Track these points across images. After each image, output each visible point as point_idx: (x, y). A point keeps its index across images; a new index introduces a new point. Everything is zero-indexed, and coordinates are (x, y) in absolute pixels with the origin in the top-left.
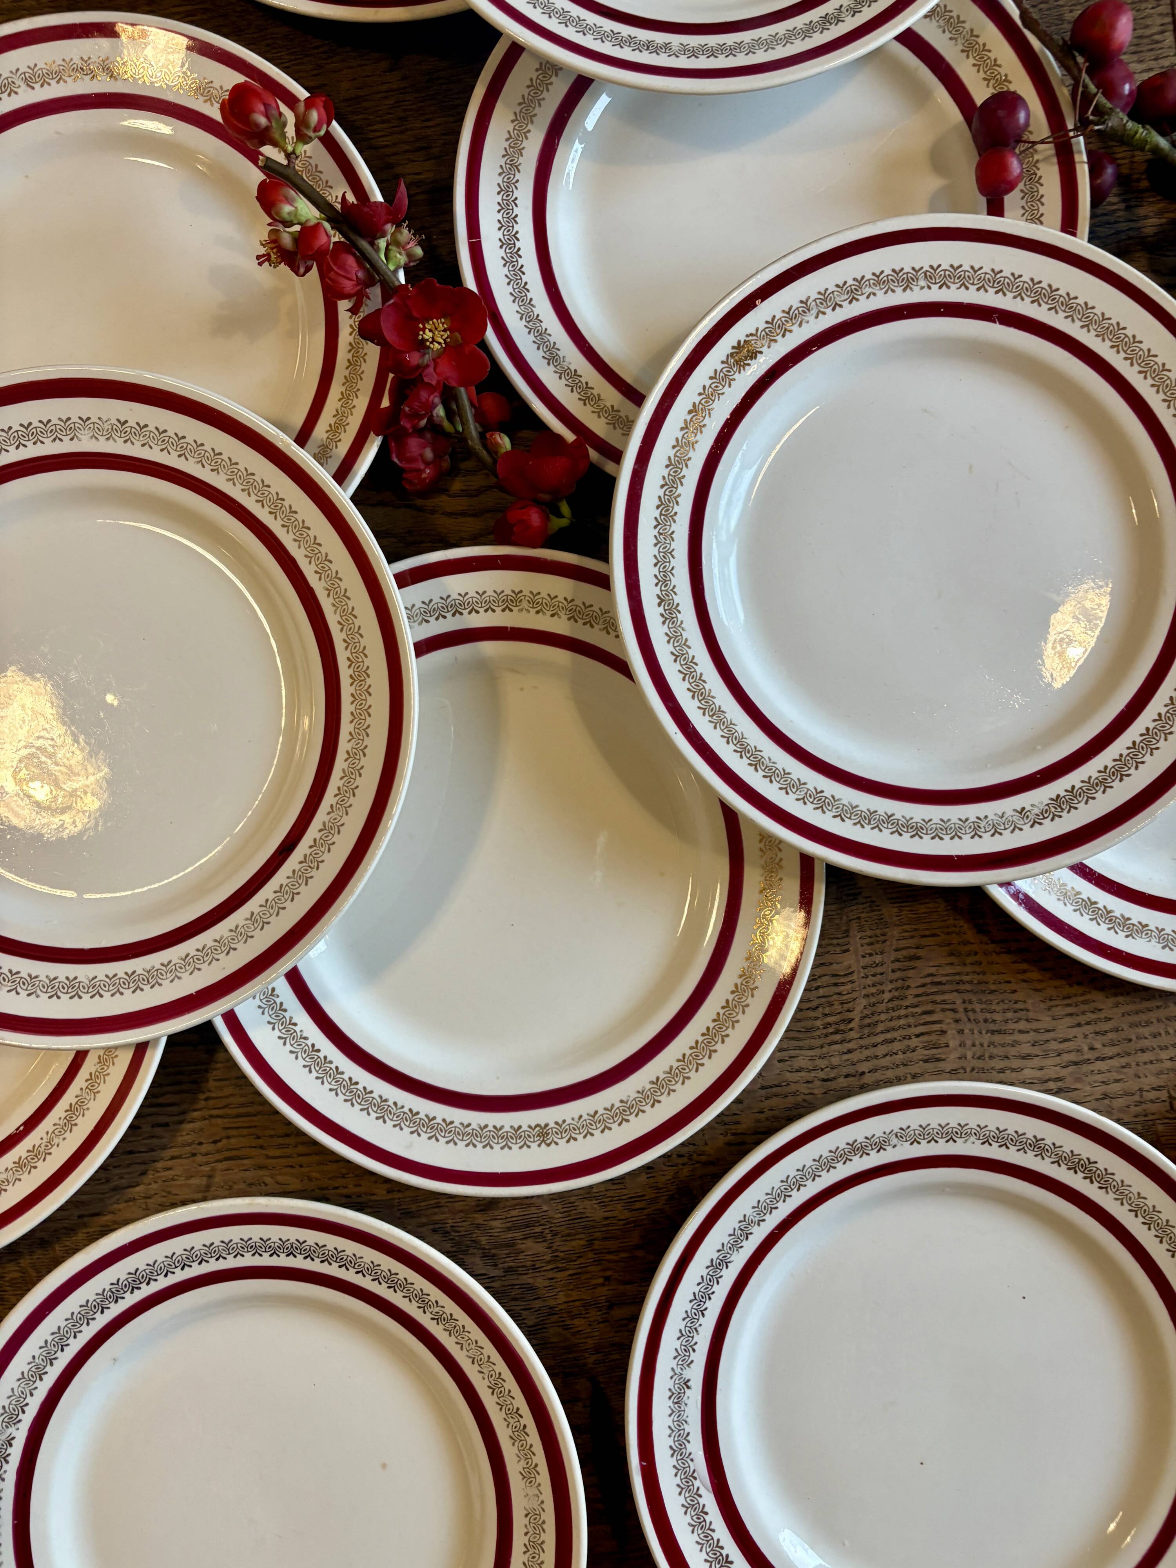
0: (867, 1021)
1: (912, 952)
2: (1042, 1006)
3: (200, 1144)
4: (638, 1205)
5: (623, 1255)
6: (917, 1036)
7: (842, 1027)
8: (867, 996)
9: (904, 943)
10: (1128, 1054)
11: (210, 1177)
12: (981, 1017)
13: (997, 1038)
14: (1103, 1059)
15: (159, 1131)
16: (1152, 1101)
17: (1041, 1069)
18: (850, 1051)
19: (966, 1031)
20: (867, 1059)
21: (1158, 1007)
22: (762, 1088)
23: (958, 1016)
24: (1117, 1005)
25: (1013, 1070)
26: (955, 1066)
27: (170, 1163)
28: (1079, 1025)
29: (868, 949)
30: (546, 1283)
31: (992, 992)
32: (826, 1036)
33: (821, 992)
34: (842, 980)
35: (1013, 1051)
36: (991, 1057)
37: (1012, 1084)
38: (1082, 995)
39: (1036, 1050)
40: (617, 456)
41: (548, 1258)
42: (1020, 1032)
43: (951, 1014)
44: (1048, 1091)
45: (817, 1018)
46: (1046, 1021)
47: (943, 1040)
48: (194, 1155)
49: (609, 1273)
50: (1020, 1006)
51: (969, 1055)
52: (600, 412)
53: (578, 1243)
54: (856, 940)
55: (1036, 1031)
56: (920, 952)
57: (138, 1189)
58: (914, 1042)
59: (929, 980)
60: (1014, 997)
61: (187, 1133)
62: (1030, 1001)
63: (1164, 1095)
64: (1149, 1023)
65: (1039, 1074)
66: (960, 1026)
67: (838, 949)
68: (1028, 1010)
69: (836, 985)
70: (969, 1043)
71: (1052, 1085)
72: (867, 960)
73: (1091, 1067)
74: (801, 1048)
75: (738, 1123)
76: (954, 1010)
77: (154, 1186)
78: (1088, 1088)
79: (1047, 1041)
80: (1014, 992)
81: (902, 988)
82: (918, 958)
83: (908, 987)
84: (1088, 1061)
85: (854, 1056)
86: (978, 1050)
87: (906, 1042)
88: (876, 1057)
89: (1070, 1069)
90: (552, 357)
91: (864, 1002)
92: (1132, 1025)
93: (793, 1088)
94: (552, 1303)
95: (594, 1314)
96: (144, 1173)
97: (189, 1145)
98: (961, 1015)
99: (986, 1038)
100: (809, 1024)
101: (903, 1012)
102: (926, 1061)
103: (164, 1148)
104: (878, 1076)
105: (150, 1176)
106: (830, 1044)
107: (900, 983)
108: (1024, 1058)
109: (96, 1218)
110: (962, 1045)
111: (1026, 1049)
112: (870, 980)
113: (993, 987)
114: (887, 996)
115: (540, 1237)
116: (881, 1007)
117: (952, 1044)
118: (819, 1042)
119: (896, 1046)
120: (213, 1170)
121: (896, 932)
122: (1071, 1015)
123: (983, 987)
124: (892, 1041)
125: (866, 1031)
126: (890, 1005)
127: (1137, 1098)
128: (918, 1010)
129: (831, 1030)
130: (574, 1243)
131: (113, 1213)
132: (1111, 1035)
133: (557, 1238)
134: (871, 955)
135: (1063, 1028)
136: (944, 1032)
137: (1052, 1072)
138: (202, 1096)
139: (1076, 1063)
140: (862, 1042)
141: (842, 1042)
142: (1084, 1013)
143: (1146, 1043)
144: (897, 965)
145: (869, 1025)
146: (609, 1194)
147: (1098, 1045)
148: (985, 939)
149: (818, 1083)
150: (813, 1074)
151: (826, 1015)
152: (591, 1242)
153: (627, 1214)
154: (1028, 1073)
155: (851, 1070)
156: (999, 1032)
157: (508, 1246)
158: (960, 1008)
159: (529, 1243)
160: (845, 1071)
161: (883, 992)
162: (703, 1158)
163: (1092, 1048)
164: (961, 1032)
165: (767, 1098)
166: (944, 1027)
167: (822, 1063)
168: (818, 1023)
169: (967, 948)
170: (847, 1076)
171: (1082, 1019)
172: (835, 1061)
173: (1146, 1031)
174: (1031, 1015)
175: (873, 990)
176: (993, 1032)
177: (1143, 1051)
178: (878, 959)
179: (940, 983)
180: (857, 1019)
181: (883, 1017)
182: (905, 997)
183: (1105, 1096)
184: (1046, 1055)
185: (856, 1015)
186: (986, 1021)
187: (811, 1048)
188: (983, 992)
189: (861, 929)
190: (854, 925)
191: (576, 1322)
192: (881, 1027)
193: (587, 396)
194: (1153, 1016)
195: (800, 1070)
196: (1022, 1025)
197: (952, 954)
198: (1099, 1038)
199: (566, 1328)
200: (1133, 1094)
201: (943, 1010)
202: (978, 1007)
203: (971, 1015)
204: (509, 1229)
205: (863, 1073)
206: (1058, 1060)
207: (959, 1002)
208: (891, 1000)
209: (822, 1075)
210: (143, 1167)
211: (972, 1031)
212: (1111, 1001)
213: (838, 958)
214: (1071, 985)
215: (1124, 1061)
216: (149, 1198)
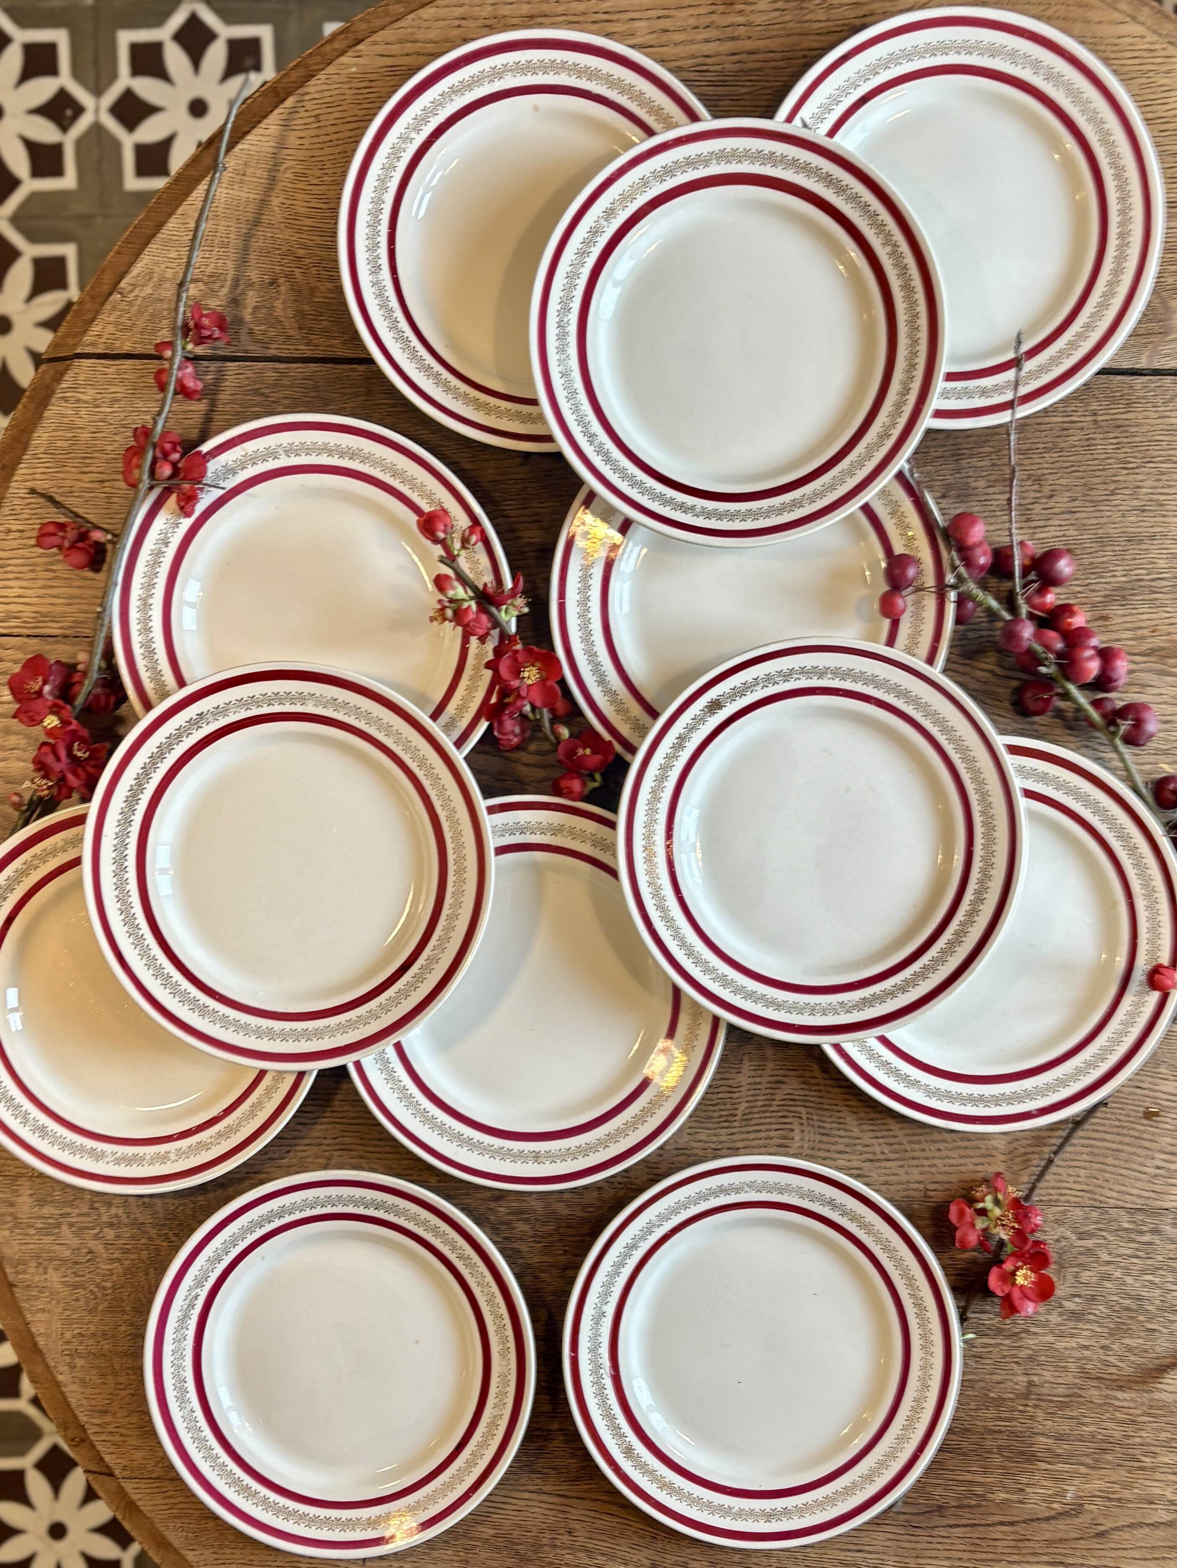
0: (745, 1117)
1: (779, 1078)
2: (856, 1123)
3: (325, 1138)
4: (590, 1210)
5: (577, 1238)
6: (776, 1130)
7: (730, 1118)
8: (747, 1102)
9: (776, 1072)
10: (904, 1159)
11: (329, 1159)
12: (817, 1124)
13: (825, 1138)
14: (888, 1160)
15: (299, 1127)
16: (913, 1190)
17: (849, 1161)
18: (732, 1134)
19: (806, 1131)
20: (742, 1140)
21: (927, 1133)
22: (676, 1149)
23: (802, 1121)
24: (902, 1129)
25: (831, 1159)
26: (797, 1152)
27: (305, 1148)
28: (877, 1137)
29: (753, 1073)
30: (527, 1249)
31: (826, 1110)
32: (720, 1122)
33: (720, 1096)
34: (733, 1090)
35: (833, 1148)
36: (819, 1150)
37: (830, 1167)
38: (882, 1119)
39: (848, 1149)
40: (633, 750)
41: (530, 1234)
42: (840, 1137)
43: (798, 1119)
44: (851, 1176)
45: (715, 1111)
46: (856, 1131)
47: (791, 1134)
48: (320, 1145)
49: (567, 1248)
50: (841, 1120)
51: (806, 1145)
52: (627, 720)
53: (550, 1228)
54: (746, 1066)
55: (849, 1137)
56: (784, 1079)
57: (283, 1161)
58: (773, 1134)
59: (787, 1097)
60: (839, 1114)
61: (318, 1130)
62: (848, 1119)
63: (921, 1187)
64: (919, 1142)
65: (848, 1164)
66: (803, 1128)
67: (734, 1071)
68: (846, 1124)
69: (730, 1092)
70: (806, 1138)
71: (854, 1172)
72: (751, 1080)
73: (879, 1164)
74: (702, 1128)
75: (657, 1168)
76: (801, 1118)
77: (294, 1161)
78: (876, 1176)
79: (855, 1145)
80: (839, 1111)
81: (770, 1100)
82: (783, 1083)
83: (774, 1100)
84: (878, 1160)
85: (735, 1137)
86: (811, 1143)
87: (768, 1133)
88: (748, 1140)
89: (867, 1164)
90: (602, 681)
91: (745, 1105)
92: (911, 1142)
93: (695, 1151)
94: (530, 1262)
95: (555, 1272)
96: (288, 1152)
97: (319, 1138)
98: (804, 1121)
99: (818, 1138)
100: (710, 1114)
101: (768, 1114)
102: (778, 1146)
103: (302, 1138)
104: (747, 1150)
105: (292, 1154)
106: (721, 1128)
107: (769, 1097)
108: (840, 1152)
109: (257, 1175)
110: (802, 1139)
111: (841, 1147)
112: (751, 1093)
113: (826, 1107)
114: (760, 1103)
115: (527, 1220)
116: (755, 1110)
117: (797, 1138)
118: (714, 1126)
119: (761, 1135)
120: (332, 1155)
121: (770, 1065)
122: (872, 1131)
123: (820, 1106)
124: (760, 1131)
125: (745, 1123)
126: (762, 1109)
127: (905, 1186)
128: (779, 1114)
129: (723, 1119)
130: (547, 1227)
131: (267, 1173)
132: (895, 1147)
133: (538, 1223)
134: (754, 1077)
135: (867, 1138)
136: (792, 1130)
137: (855, 1164)
138: (329, 1109)
139: (871, 1161)
140: (741, 1129)
141: (728, 1128)
142: (880, 1131)
143: (915, 1154)
144: (769, 1085)
145: (746, 1120)
146: (573, 1200)
147: (886, 1151)
148: (826, 1076)
149: (710, 1151)
150: (708, 1145)
151: (721, 1110)
152: (558, 1228)
153: (582, 1214)
154: (841, 1163)
155: (731, 1145)
156: (826, 1135)
157: (507, 1224)
158: (804, 1116)
159: (520, 1224)
160: (728, 1145)
161: (758, 1101)
162: (633, 1187)
163: (882, 1153)
164: (803, 1131)
165: (677, 1156)
166: (793, 1127)
167: (715, 1139)
168: (716, 1114)
169: (813, 1081)
170: (729, 1149)
171: (879, 1134)
172: (723, 1138)
173: (917, 1147)
174: (847, 1127)
175: (752, 1098)
176: (822, 1134)
177: (913, 1158)
178: (758, 1080)
179: (794, 1100)
180: (740, 1115)
181: (756, 1116)
182: (771, 1106)
183: (886, 1183)
184: (853, 1153)
185: (739, 1112)
186: (819, 1127)
187: (709, 1129)
188: (820, 1109)
189: (751, 1060)
190: (746, 1057)
191: (543, 1275)
192: (753, 1122)
193: (621, 709)
194: (922, 1138)
195: (700, 1141)
196: (841, 1133)
197: (804, 1083)
198: (888, 1147)
199: (537, 1277)
200: (902, 1184)
201: (794, 1117)
202: (815, 1118)
203: (810, 1122)
204: (509, 1214)
205: (738, 1148)
206: (860, 1157)
207: (804, 1112)
208: (762, 1106)
209: (713, 1146)
210: (289, 1148)
211: (809, 1132)
212: (899, 1126)
213: (733, 1076)
214: (875, 1113)
215: (900, 1163)
216: (290, 1167)
